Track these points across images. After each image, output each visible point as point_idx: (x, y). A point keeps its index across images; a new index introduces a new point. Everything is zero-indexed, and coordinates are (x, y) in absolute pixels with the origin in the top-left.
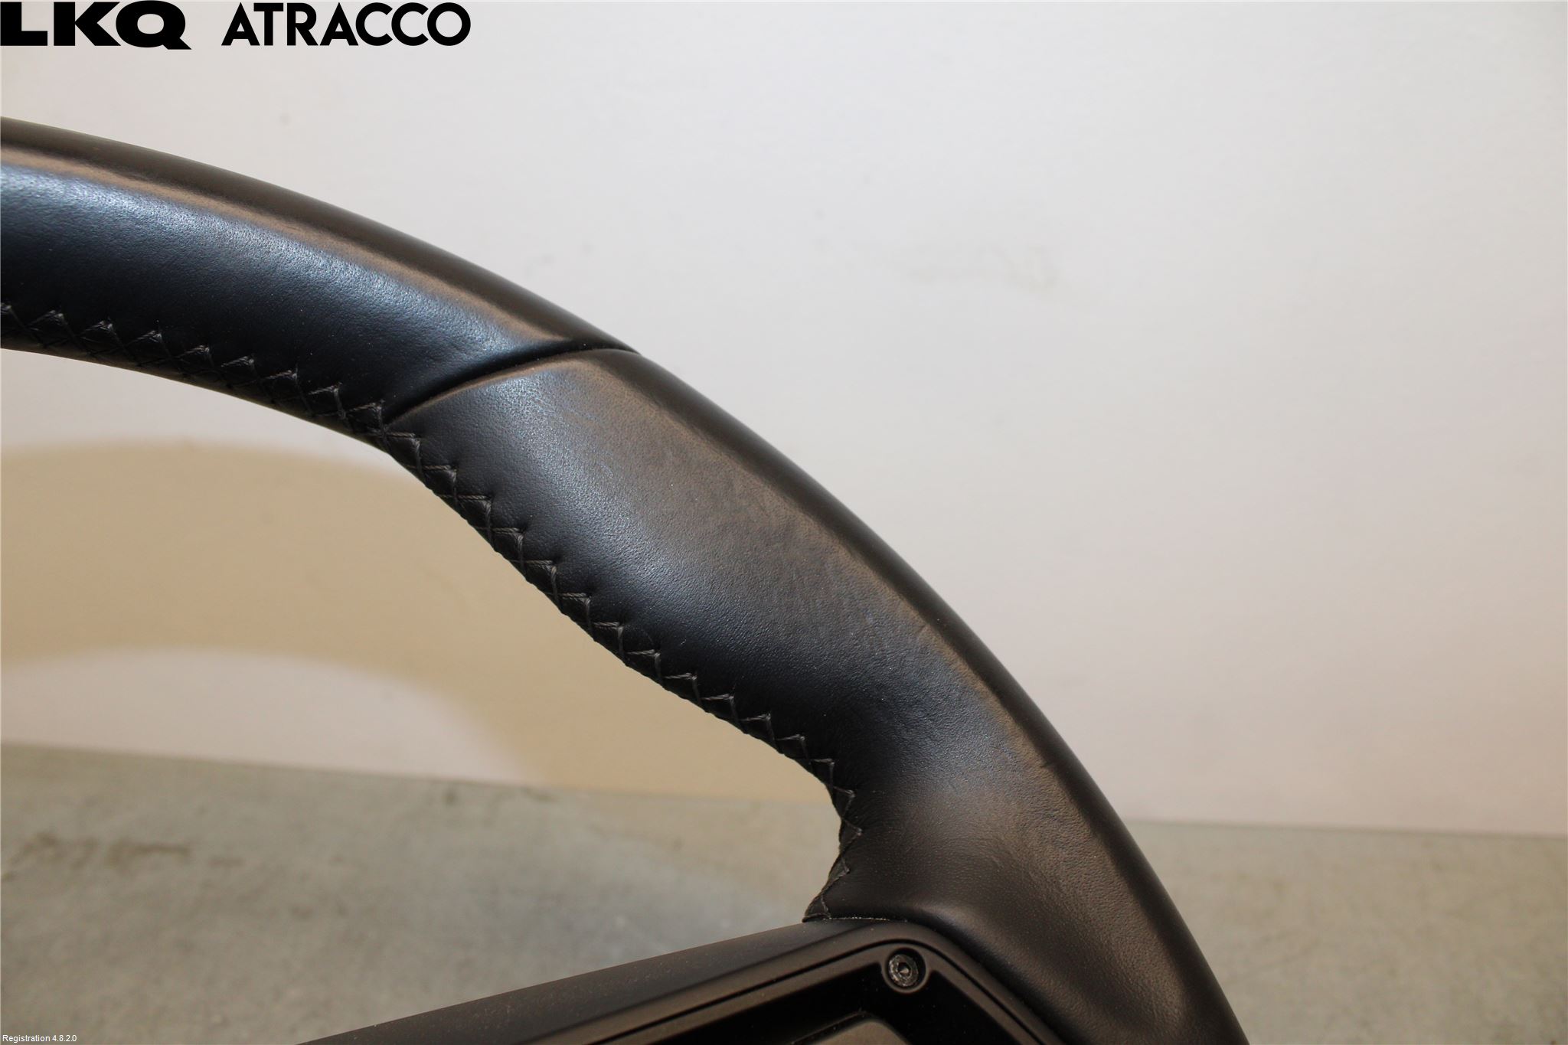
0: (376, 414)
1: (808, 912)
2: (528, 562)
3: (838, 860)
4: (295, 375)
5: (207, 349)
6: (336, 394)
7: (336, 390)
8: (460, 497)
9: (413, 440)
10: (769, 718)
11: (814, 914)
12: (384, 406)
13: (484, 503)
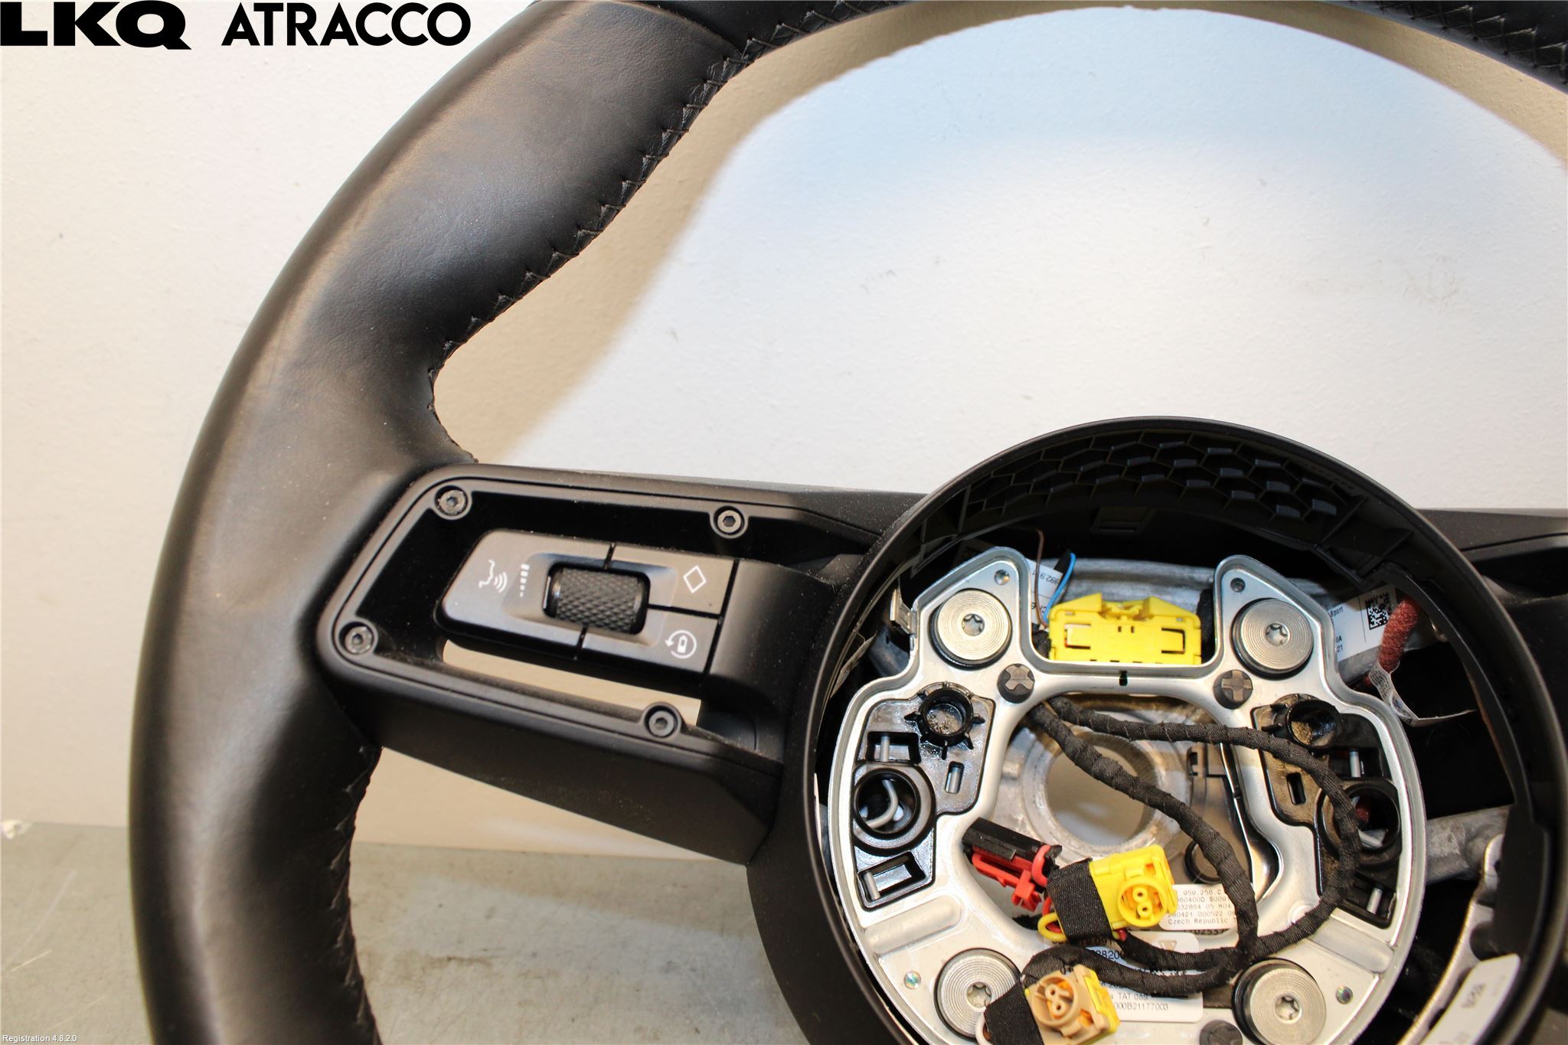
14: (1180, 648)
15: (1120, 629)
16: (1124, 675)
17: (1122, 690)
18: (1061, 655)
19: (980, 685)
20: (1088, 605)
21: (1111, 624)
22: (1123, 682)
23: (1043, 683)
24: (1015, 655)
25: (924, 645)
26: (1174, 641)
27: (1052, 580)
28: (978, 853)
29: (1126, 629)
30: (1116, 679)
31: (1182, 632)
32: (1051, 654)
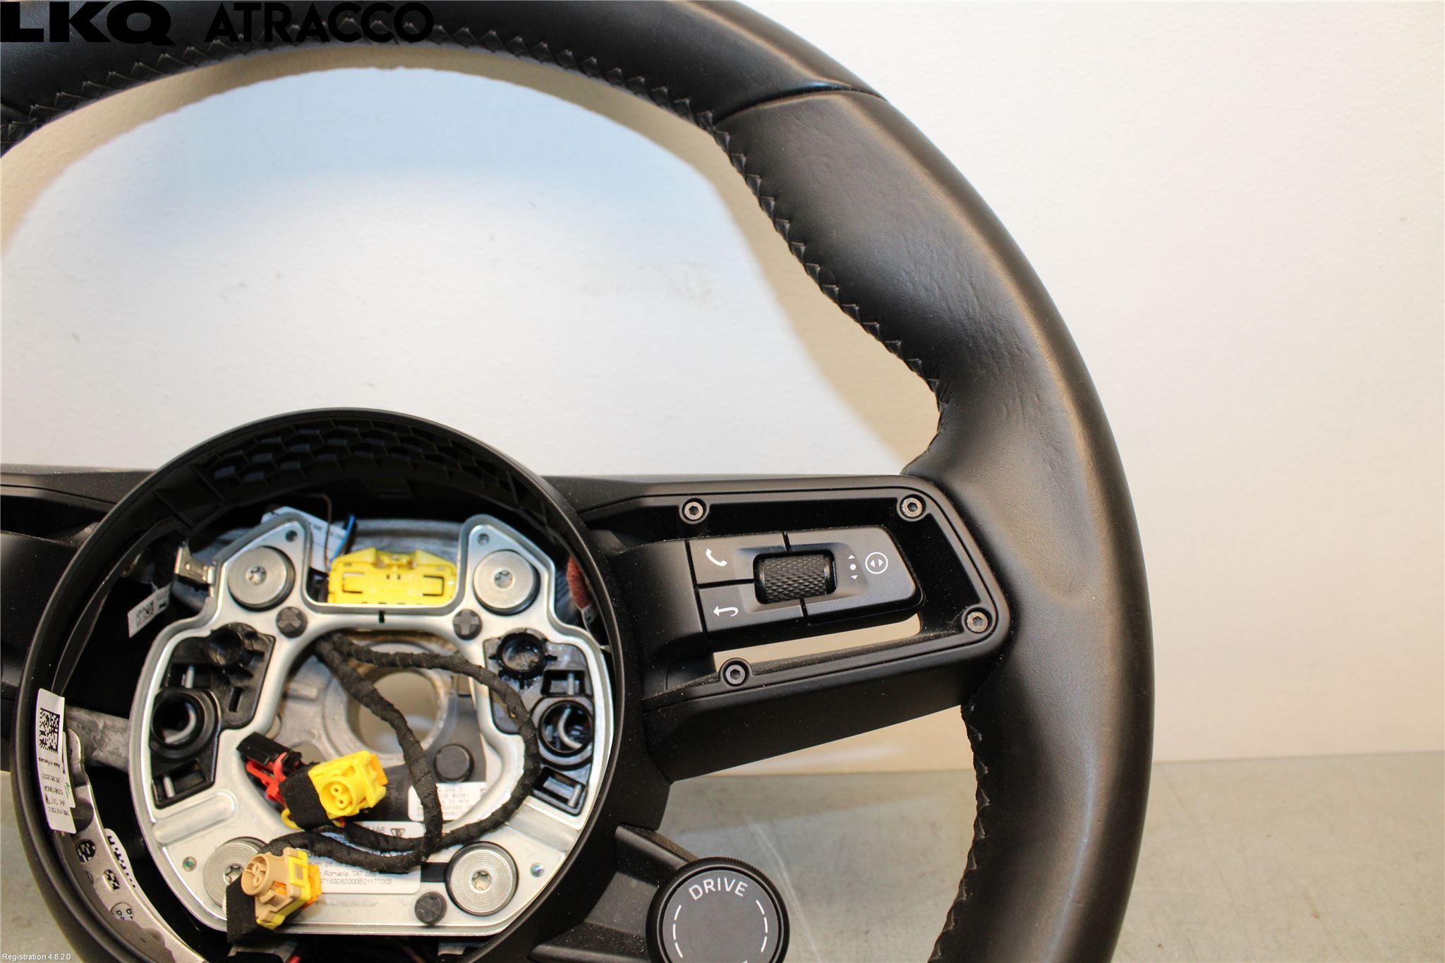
0: (709, 118)
2: (777, 219)
3: (931, 443)
4: (667, 90)
6: (689, 105)
7: (688, 102)
8: (747, 174)
9: (727, 136)
10: (900, 344)
12: (714, 113)
13: (758, 179)
14: (439, 591)
15: (388, 577)
16: (382, 614)
17: (382, 627)
18: (337, 598)
19: (264, 624)
20: (364, 555)
21: (382, 574)
22: (382, 620)
23: (317, 622)
24: (296, 600)
25: (224, 594)
26: (435, 586)
27: (340, 537)
28: (251, 761)
29: (393, 577)
30: (376, 618)
31: (442, 578)
32: (330, 598)
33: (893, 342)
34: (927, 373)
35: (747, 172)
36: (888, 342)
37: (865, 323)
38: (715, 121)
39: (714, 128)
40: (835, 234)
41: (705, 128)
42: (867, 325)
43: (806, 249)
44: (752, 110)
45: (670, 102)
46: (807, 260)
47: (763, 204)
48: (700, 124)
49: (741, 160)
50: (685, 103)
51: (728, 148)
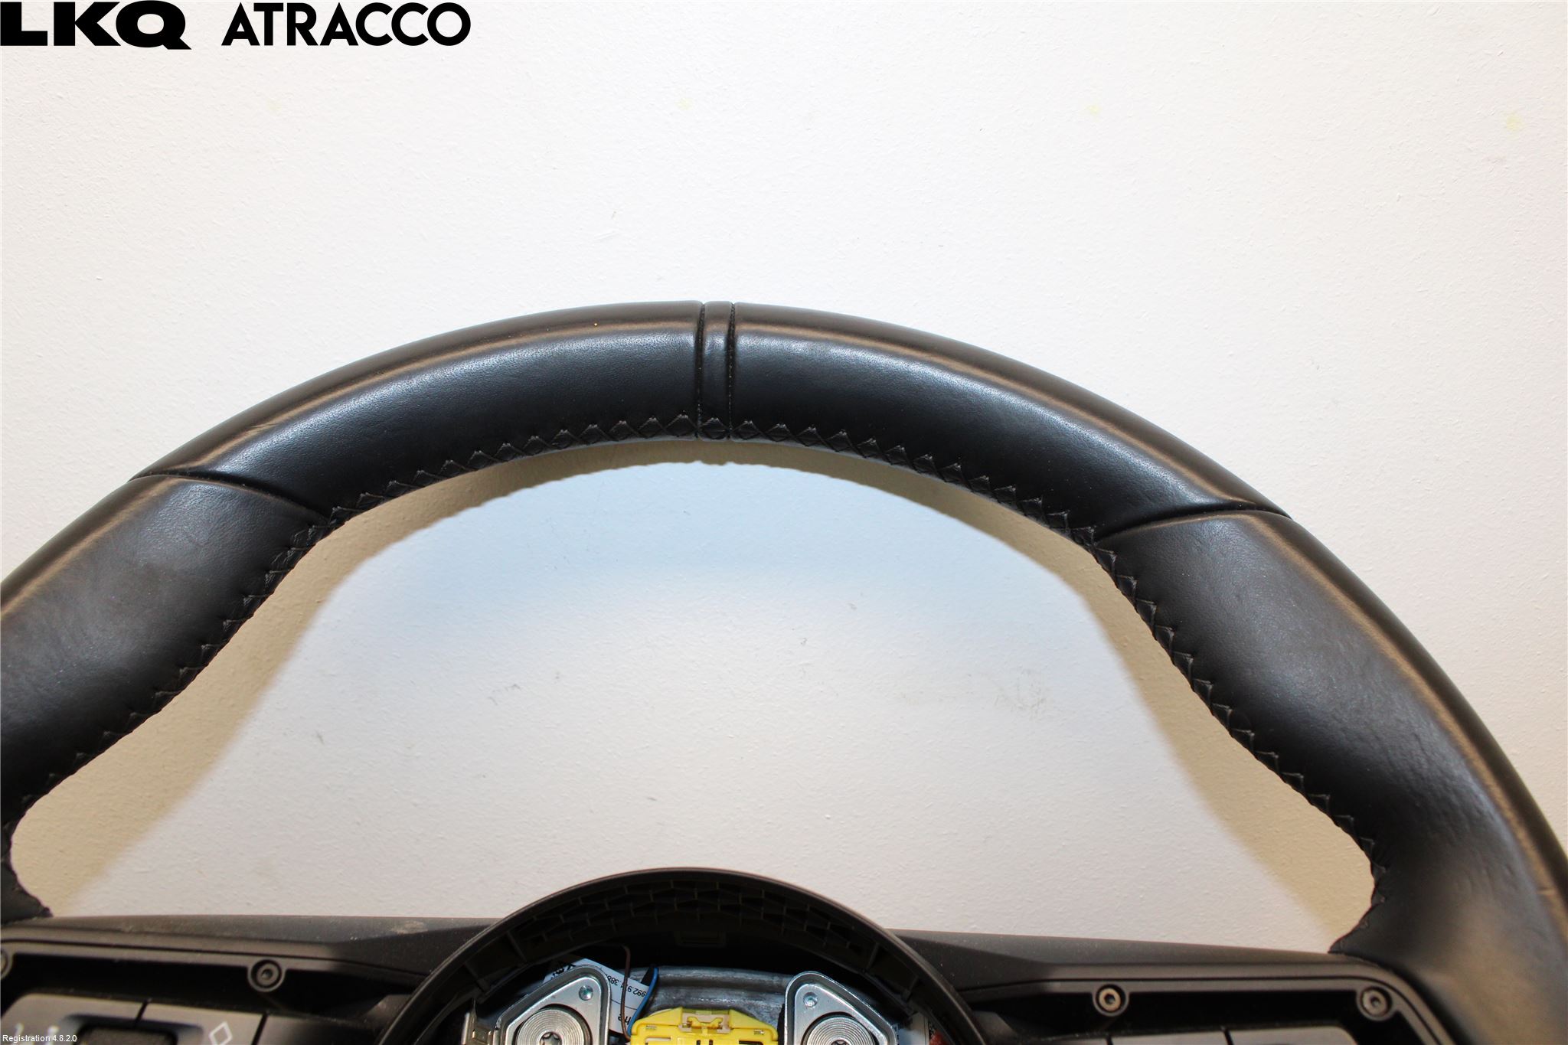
0: (1090, 534)
1: (1332, 947)
2: (1176, 652)
3: (1368, 913)
4: (1040, 501)
5: (987, 478)
6: (1066, 518)
7: (1066, 515)
8: (1137, 599)
9: (1112, 556)
10: (1328, 798)
11: (1337, 948)
12: (1096, 529)
13: (1152, 606)
15: (698, 1043)
20: (669, 1019)
21: (691, 1039)
27: (639, 993)
29: (705, 1043)
33: (1320, 796)
34: (1360, 833)
35: (1137, 598)
36: (1313, 795)
37: (1285, 774)
38: (1097, 538)
39: (1095, 544)
40: (1250, 674)
41: (1081, 543)
42: (1285, 776)
43: (1213, 687)
44: (1146, 528)
45: (1046, 515)
46: (1214, 702)
47: (1159, 634)
48: (1076, 538)
49: (1131, 584)
50: (1062, 517)
51: (1113, 569)
